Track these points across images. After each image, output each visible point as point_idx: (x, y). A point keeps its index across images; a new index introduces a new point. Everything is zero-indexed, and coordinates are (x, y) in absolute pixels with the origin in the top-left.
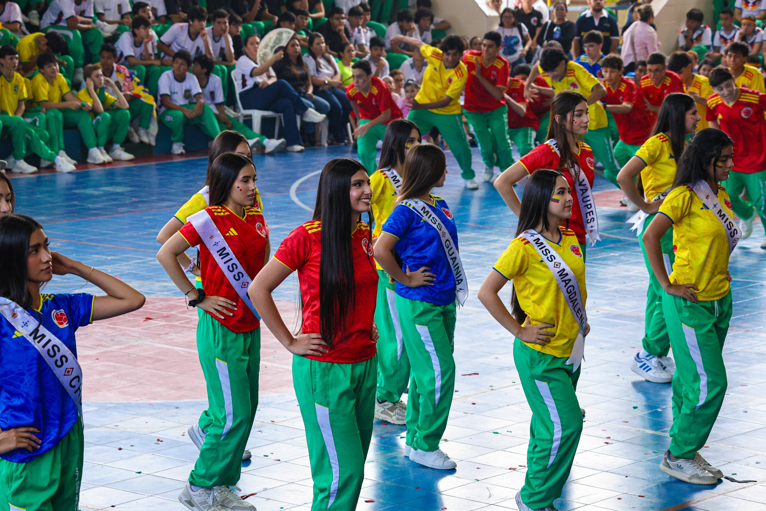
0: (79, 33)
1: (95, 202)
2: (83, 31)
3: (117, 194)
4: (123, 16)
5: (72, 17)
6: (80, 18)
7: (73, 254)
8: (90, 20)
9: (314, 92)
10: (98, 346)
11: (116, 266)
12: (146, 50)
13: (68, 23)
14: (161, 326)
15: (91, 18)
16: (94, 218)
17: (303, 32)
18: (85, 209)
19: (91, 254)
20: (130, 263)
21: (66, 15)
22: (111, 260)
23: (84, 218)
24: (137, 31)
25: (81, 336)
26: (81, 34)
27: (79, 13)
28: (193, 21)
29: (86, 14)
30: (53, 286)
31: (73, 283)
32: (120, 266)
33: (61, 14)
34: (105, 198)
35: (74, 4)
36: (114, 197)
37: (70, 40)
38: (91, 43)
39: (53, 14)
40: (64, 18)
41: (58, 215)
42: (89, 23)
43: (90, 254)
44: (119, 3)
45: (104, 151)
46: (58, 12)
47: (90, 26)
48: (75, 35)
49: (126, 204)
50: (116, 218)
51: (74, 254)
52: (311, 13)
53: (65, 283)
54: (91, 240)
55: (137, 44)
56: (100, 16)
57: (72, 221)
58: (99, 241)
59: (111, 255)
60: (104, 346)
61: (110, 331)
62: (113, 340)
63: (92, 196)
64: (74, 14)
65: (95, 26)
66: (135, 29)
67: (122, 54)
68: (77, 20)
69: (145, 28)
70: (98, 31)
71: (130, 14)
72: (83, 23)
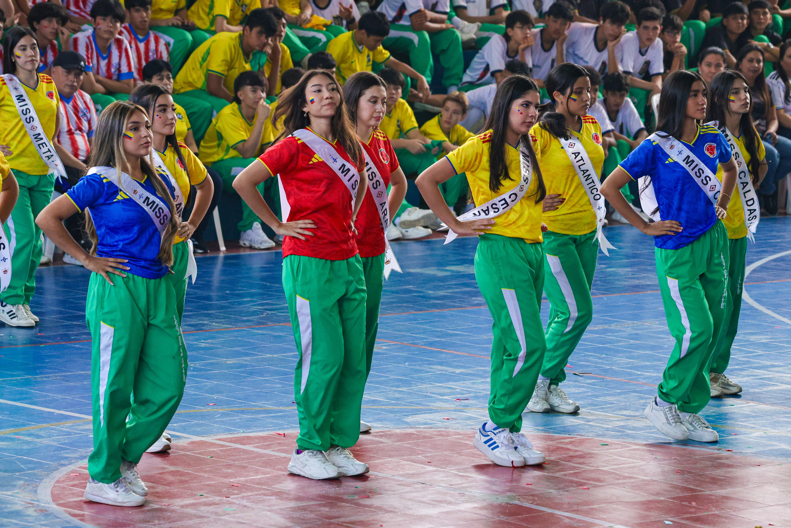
0: (427, 36)
1: (437, 288)
2: (433, 33)
4: (492, 11)
5: (419, 11)
6: (430, 14)
7: (406, 362)
8: (444, 17)
9: (779, 132)
10: (441, 502)
11: (468, 383)
12: (523, 62)
13: (411, 21)
14: (534, 477)
15: (446, 13)
16: (436, 311)
17: (765, 37)
18: (423, 297)
19: (431, 363)
21: (410, 10)
22: (461, 374)
23: (421, 310)
24: (510, 32)
25: (416, 486)
26: (431, 38)
27: (430, 5)
28: (604, 21)
29: (440, 8)
30: (376, 409)
31: (404, 405)
32: (474, 383)
33: (403, 8)
34: (454, 282)
37: (415, 45)
38: (443, 51)
39: (390, 7)
40: (407, 13)
42: (442, 21)
43: (429, 364)
46: (399, 5)
47: (444, 26)
48: (422, 38)
50: (469, 312)
51: (407, 364)
52: (782, 8)
53: (391, 404)
54: (431, 344)
55: (510, 52)
56: (459, 10)
57: (404, 314)
58: (444, 345)
59: (461, 367)
60: (450, 503)
61: (458, 481)
62: (463, 495)
63: (433, 279)
64: (422, 8)
65: (450, 26)
66: (509, 30)
67: (487, 68)
68: (425, 16)
69: (522, 28)
70: (454, 32)
71: (504, 6)
72: (433, 21)
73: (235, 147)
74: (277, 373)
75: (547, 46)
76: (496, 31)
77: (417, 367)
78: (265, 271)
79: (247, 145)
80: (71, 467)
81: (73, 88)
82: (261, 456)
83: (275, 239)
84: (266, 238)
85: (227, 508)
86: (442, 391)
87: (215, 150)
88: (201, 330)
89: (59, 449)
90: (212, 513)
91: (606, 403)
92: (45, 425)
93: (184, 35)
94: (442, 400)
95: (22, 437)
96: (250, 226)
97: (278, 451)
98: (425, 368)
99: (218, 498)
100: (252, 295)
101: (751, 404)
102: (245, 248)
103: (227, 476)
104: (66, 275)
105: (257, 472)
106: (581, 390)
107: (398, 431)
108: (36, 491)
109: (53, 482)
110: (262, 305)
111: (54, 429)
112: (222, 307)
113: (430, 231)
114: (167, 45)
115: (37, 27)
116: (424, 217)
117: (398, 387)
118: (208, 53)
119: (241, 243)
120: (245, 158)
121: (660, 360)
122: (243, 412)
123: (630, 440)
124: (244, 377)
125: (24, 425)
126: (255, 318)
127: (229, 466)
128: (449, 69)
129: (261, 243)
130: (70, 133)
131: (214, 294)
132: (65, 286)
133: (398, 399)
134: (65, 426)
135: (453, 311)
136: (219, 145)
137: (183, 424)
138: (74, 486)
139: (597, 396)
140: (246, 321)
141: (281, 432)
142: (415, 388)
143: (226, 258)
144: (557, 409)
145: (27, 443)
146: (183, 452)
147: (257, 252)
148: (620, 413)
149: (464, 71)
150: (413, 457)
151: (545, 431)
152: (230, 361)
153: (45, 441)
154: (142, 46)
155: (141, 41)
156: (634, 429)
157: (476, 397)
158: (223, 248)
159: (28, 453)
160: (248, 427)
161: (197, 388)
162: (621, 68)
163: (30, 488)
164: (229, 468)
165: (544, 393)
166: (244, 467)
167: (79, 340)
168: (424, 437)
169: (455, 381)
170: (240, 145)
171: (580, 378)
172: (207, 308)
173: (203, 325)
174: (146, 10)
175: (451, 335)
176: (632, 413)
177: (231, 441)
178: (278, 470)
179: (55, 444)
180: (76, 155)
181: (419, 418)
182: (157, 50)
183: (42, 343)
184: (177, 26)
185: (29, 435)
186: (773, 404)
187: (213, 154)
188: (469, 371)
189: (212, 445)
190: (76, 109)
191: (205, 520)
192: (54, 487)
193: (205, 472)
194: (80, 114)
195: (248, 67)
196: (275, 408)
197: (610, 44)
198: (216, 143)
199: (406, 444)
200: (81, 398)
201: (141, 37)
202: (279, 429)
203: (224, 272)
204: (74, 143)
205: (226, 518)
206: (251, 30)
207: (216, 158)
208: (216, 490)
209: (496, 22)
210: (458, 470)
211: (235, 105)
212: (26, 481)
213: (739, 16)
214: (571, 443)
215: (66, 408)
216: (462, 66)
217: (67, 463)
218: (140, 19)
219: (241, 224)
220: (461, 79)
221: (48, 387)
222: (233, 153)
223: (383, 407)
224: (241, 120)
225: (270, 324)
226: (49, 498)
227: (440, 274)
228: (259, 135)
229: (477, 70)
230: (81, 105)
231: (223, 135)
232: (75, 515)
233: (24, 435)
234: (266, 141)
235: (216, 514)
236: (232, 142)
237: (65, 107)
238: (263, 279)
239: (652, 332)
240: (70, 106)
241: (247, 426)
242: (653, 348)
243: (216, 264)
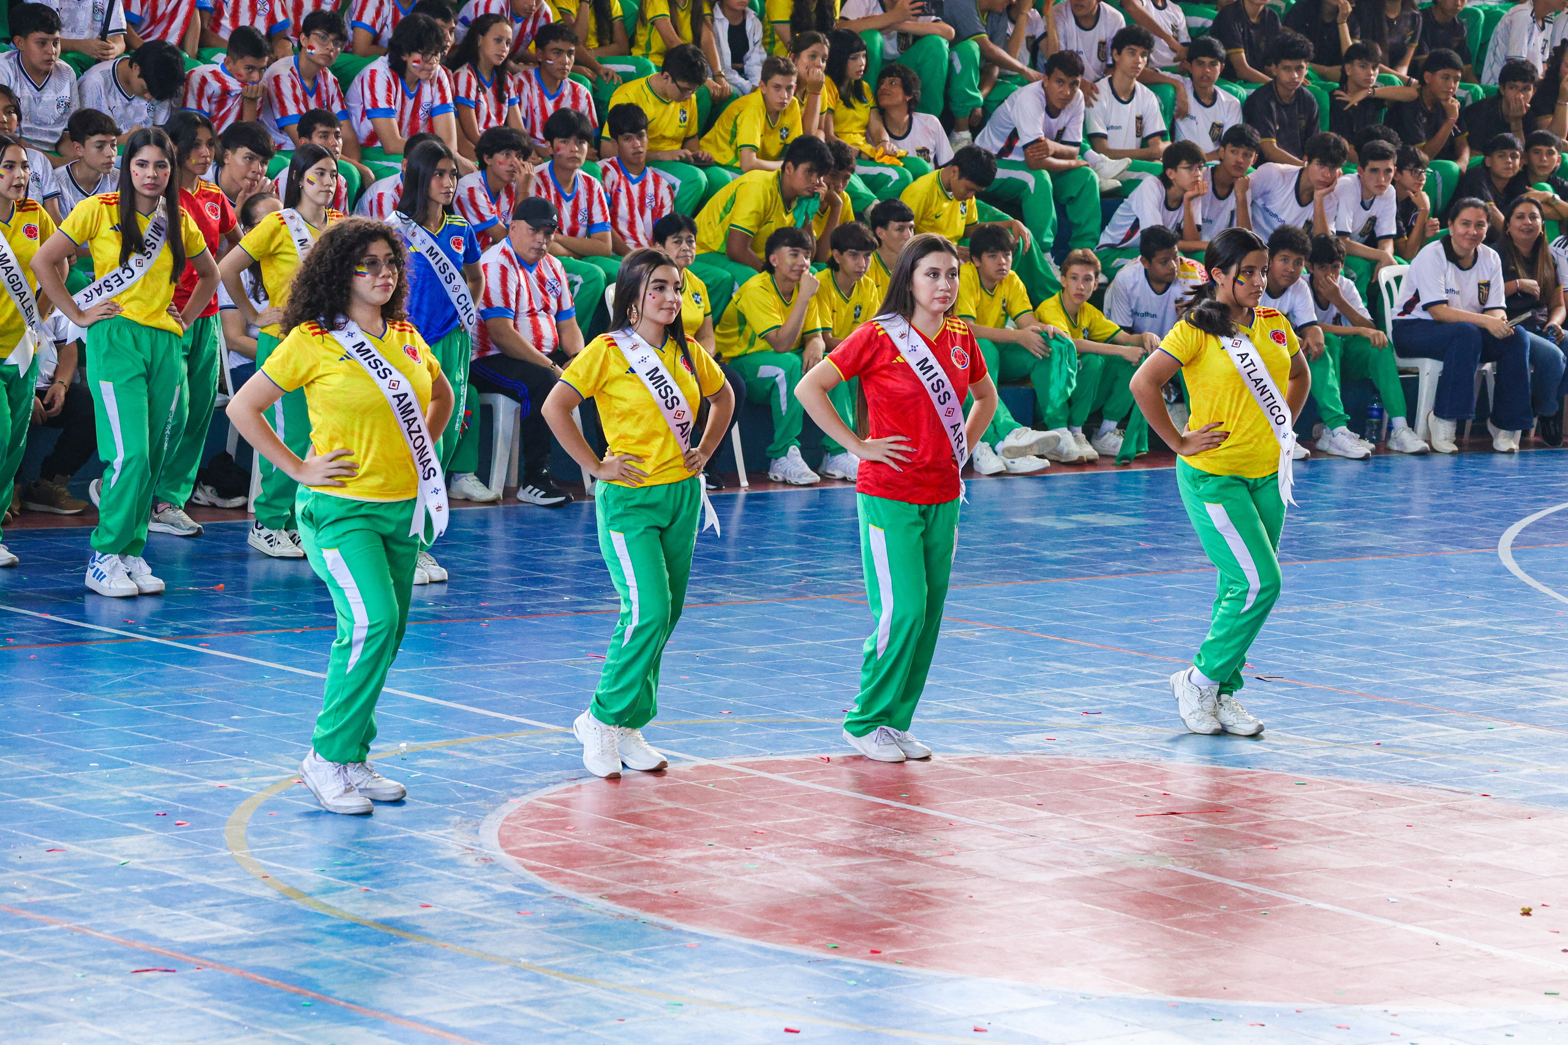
0: (1047, 177)
1: (1056, 547)
2: (1057, 174)
3: (1105, 530)
4: (1145, 142)
5: (1038, 141)
6: (1054, 146)
7: (1009, 656)
8: (1075, 149)
10: (1058, 863)
11: (1100, 689)
12: (1190, 216)
13: (1026, 156)
14: (1195, 830)
15: (1076, 144)
16: (1054, 581)
17: (1548, 186)
18: (1037, 560)
19: (1045, 659)
20: (1130, 684)
21: (1024, 140)
22: (1091, 675)
23: (1033, 580)
24: (1171, 174)
25: (1022, 839)
26: (1053, 179)
27: (1053, 134)
28: (1311, 162)
29: (1067, 137)
30: (964, 725)
31: (1006, 720)
32: (1109, 689)
33: (1014, 136)
34: (1080, 539)
35: (1043, 114)
36: (1099, 536)
37: (1029, 191)
38: (1071, 198)
39: (996, 135)
40: (1019, 144)
41: (976, 568)
42: (1071, 156)
43: (1043, 660)
44: (1140, 114)
45: (1082, 436)
46: (1008, 132)
47: (1073, 163)
48: (1039, 181)
49: (1126, 554)
50: (1103, 583)
51: (1010, 658)
53: (987, 718)
54: (1046, 630)
55: (1170, 204)
56: (1095, 140)
57: (1008, 585)
58: (1065, 633)
59: (1090, 665)
60: (1071, 866)
61: (1084, 833)
62: (1090, 854)
63: (1052, 533)
64: (1042, 136)
65: (1082, 163)
66: (1169, 171)
67: (1136, 224)
68: (1046, 149)
69: (1190, 168)
70: (1088, 172)
71: (1161, 135)
72: (1057, 155)
73: (764, 336)
74: (822, 668)
75: (1222, 191)
76: (1150, 170)
77: (1025, 664)
78: (805, 518)
79: (784, 333)
80: (526, 799)
81: (540, 252)
82: (796, 789)
83: (821, 471)
84: (807, 469)
85: (748, 865)
86: (1062, 700)
87: (735, 339)
88: (711, 602)
89: (508, 771)
90: (726, 870)
91: (1305, 722)
92: (490, 736)
93: (696, 174)
94: (1060, 714)
95: (456, 753)
96: (784, 452)
97: (821, 783)
98: (1038, 664)
99: (734, 850)
100: (785, 553)
101: (1519, 726)
102: (776, 483)
103: (747, 818)
104: (522, 519)
105: (791, 814)
106: (1268, 701)
107: (996, 758)
108: (477, 832)
109: (500, 821)
110: (801, 567)
111: (502, 743)
112: (740, 570)
113: (1046, 463)
114: (671, 188)
115: (488, 162)
116: (1037, 442)
117: (998, 692)
118: (733, 200)
119: (771, 476)
120: (777, 352)
121: (1384, 660)
122: (770, 725)
123: (1338, 778)
124: (772, 673)
125: (461, 736)
126: (789, 587)
127: (750, 804)
128: (1079, 225)
129: (800, 477)
130: (532, 313)
131: (730, 550)
132: (519, 535)
133: (996, 710)
134: (518, 739)
135: (1079, 582)
136: (740, 332)
137: (685, 740)
138: (529, 825)
139: (1291, 712)
140: (776, 591)
141: (825, 756)
142: (1021, 694)
143: (749, 497)
144: (1230, 730)
145: (465, 761)
146: (684, 782)
147: (793, 489)
148: (1325, 736)
149: (1102, 229)
150: (1018, 797)
151: (1213, 762)
152: (753, 650)
153: (491, 760)
154: (635, 189)
155: (634, 182)
156: (1346, 761)
157: (1111, 710)
158: (744, 483)
159: (466, 776)
160: (778, 747)
161: (706, 688)
162: (1332, 228)
163: (470, 826)
164: (750, 807)
165: (1211, 704)
166: (772, 806)
167: (539, 614)
168: (1036, 768)
169: (1078, 685)
170: (773, 333)
171: (1266, 685)
172: (722, 570)
173: (714, 595)
174: (640, 137)
175: (1075, 617)
176: (1342, 738)
177: (753, 766)
178: (822, 810)
179: (503, 764)
180: (539, 346)
181: (1029, 739)
182: (656, 195)
183: (486, 617)
184: (685, 161)
185: (469, 750)
186: (1551, 727)
187: (733, 345)
188: (1101, 671)
189: (727, 771)
190: (541, 280)
191: (717, 881)
192: (503, 826)
193: (717, 811)
194: (547, 288)
195: (788, 220)
196: (818, 720)
197: (1318, 193)
198: (736, 329)
199: (1007, 778)
200: (541, 698)
201: (634, 176)
202: (823, 751)
203: (745, 519)
204: (536, 328)
205: (746, 878)
206: (796, 167)
207: (737, 351)
208: (730, 837)
209: (1151, 158)
210: (1085, 817)
211: (765, 276)
212: (463, 816)
213: (1508, 152)
214: (1251, 780)
215: (518, 713)
216: (1098, 221)
217: (520, 791)
218: (631, 151)
219: (771, 448)
220: (1097, 241)
221: (495, 681)
222: (760, 344)
223: (976, 722)
224: (775, 297)
225: (811, 596)
226: (496, 843)
227: (1061, 526)
228: (800, 321)
229: (1122, 227)
230: (549, 276)
231: (748, 317)
232: (533, 869)
233: (463, 750)
234: (809, 328)
235: (732, 872)
236: (760, 328)
237: (527, 278)
238: (804, 529)
239: (1376, 618)
240: (533, 276)
241: (775, 745)
242: (1374, 641)
243: (732, 506)
